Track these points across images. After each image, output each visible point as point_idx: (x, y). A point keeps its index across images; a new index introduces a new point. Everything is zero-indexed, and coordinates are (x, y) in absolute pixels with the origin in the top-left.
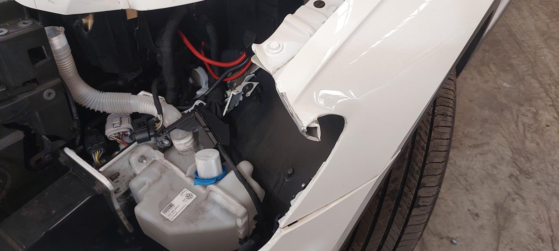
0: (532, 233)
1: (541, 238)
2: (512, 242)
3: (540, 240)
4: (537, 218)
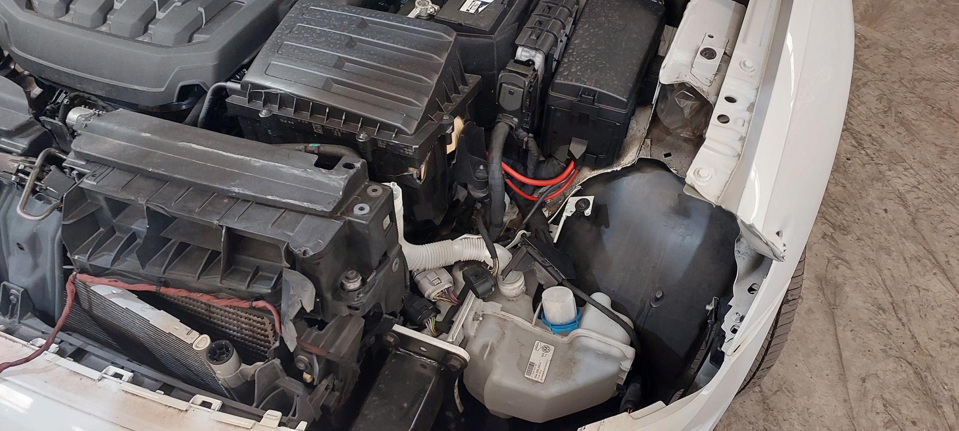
0: (869, 305)
1: (880, 308)
2: (850, 321)
3: (881, 311)
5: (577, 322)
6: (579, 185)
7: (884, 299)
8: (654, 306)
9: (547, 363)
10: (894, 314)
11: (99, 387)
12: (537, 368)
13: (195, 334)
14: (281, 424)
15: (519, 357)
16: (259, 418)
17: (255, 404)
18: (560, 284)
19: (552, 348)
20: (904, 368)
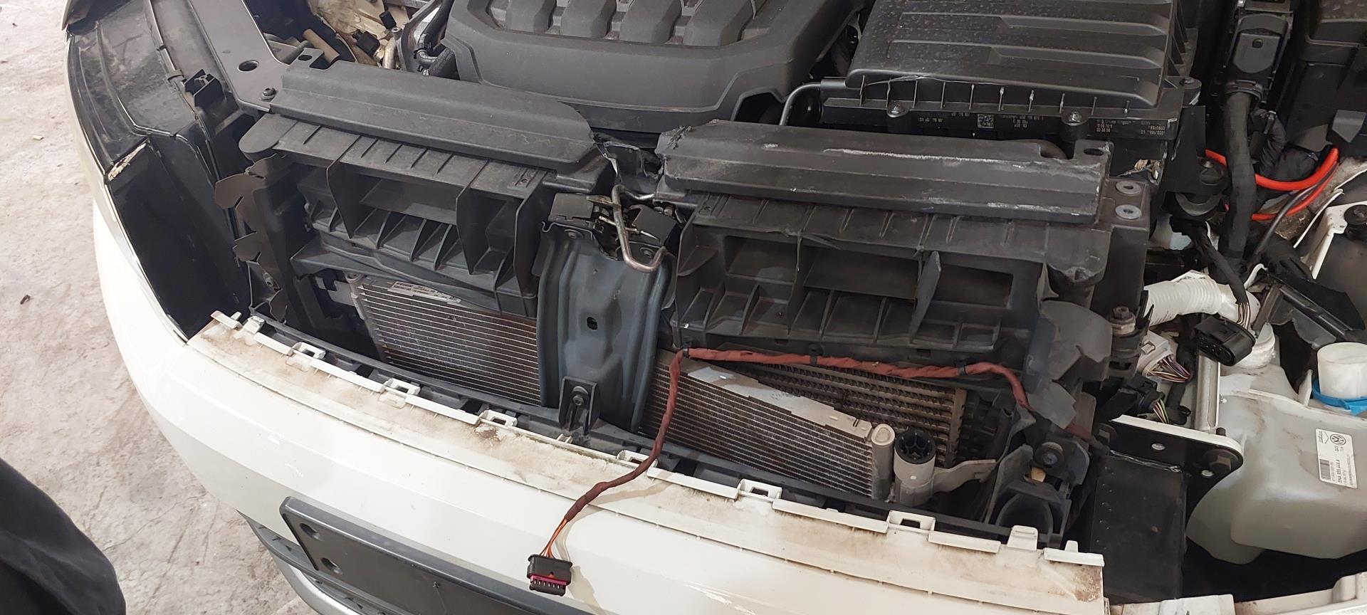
6: (1340, 188)
9: (1349, 460)
11: (739, 510)
12: (1336, 468)
13: (866, 424)
14: (1041, 546)
15: (1299, 453)
16: (1003, 538)
18: (1340, 339)
19: (1348, 438)
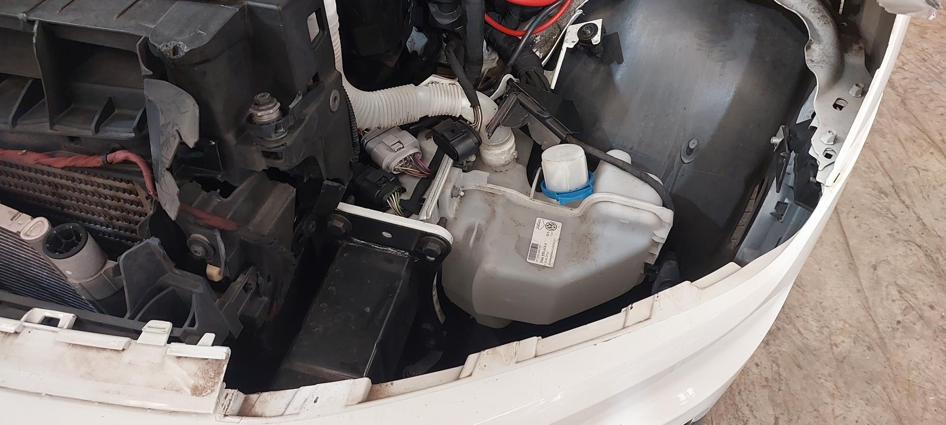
0: (870, 190)
1: (882, 192)
2: (853, 207)
3: (883, 195)
4: (868, 168)
5: (590, 187)
6: (579, 9)
7: (884, 182)
8: (686, 161)
9: (554, 243)
10: (896, 197)
12: (542, 250)
13: (25, 217)
14: (171, 339)
15: (517, 239)
16: (135, 334)
17: (128, 315)
18: (563, 142)
19: (559, 225)
20: (914, 252)
